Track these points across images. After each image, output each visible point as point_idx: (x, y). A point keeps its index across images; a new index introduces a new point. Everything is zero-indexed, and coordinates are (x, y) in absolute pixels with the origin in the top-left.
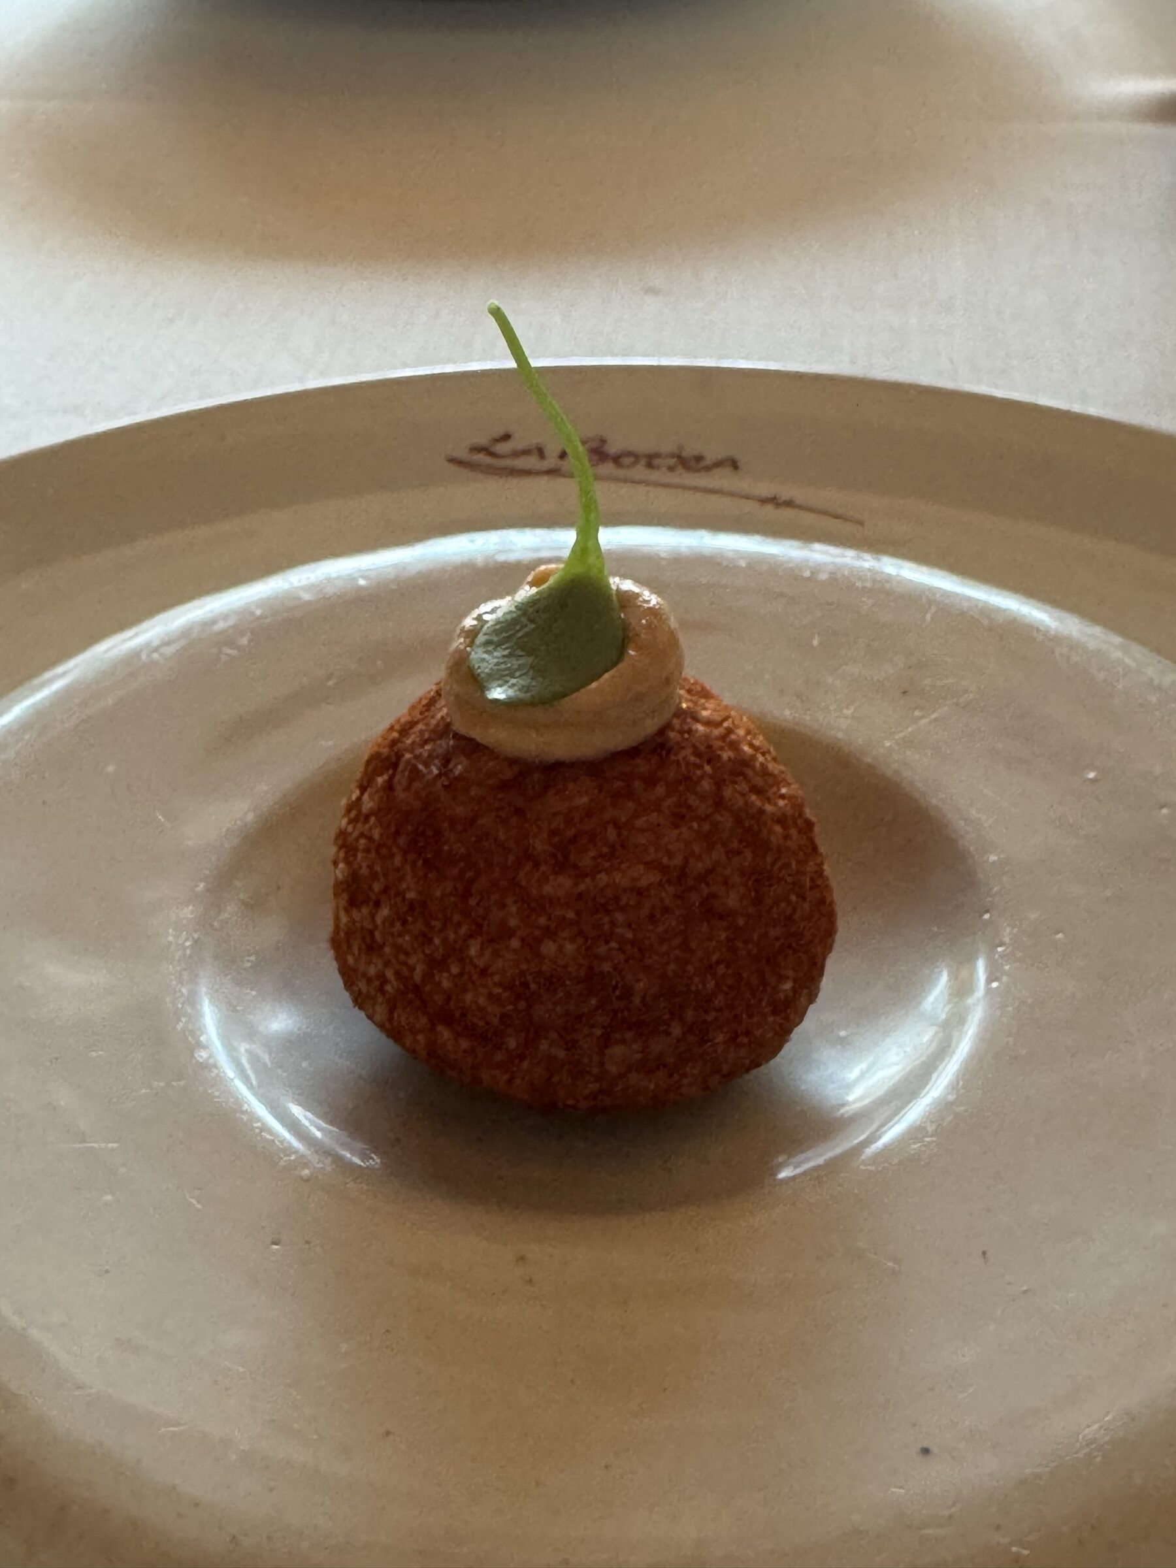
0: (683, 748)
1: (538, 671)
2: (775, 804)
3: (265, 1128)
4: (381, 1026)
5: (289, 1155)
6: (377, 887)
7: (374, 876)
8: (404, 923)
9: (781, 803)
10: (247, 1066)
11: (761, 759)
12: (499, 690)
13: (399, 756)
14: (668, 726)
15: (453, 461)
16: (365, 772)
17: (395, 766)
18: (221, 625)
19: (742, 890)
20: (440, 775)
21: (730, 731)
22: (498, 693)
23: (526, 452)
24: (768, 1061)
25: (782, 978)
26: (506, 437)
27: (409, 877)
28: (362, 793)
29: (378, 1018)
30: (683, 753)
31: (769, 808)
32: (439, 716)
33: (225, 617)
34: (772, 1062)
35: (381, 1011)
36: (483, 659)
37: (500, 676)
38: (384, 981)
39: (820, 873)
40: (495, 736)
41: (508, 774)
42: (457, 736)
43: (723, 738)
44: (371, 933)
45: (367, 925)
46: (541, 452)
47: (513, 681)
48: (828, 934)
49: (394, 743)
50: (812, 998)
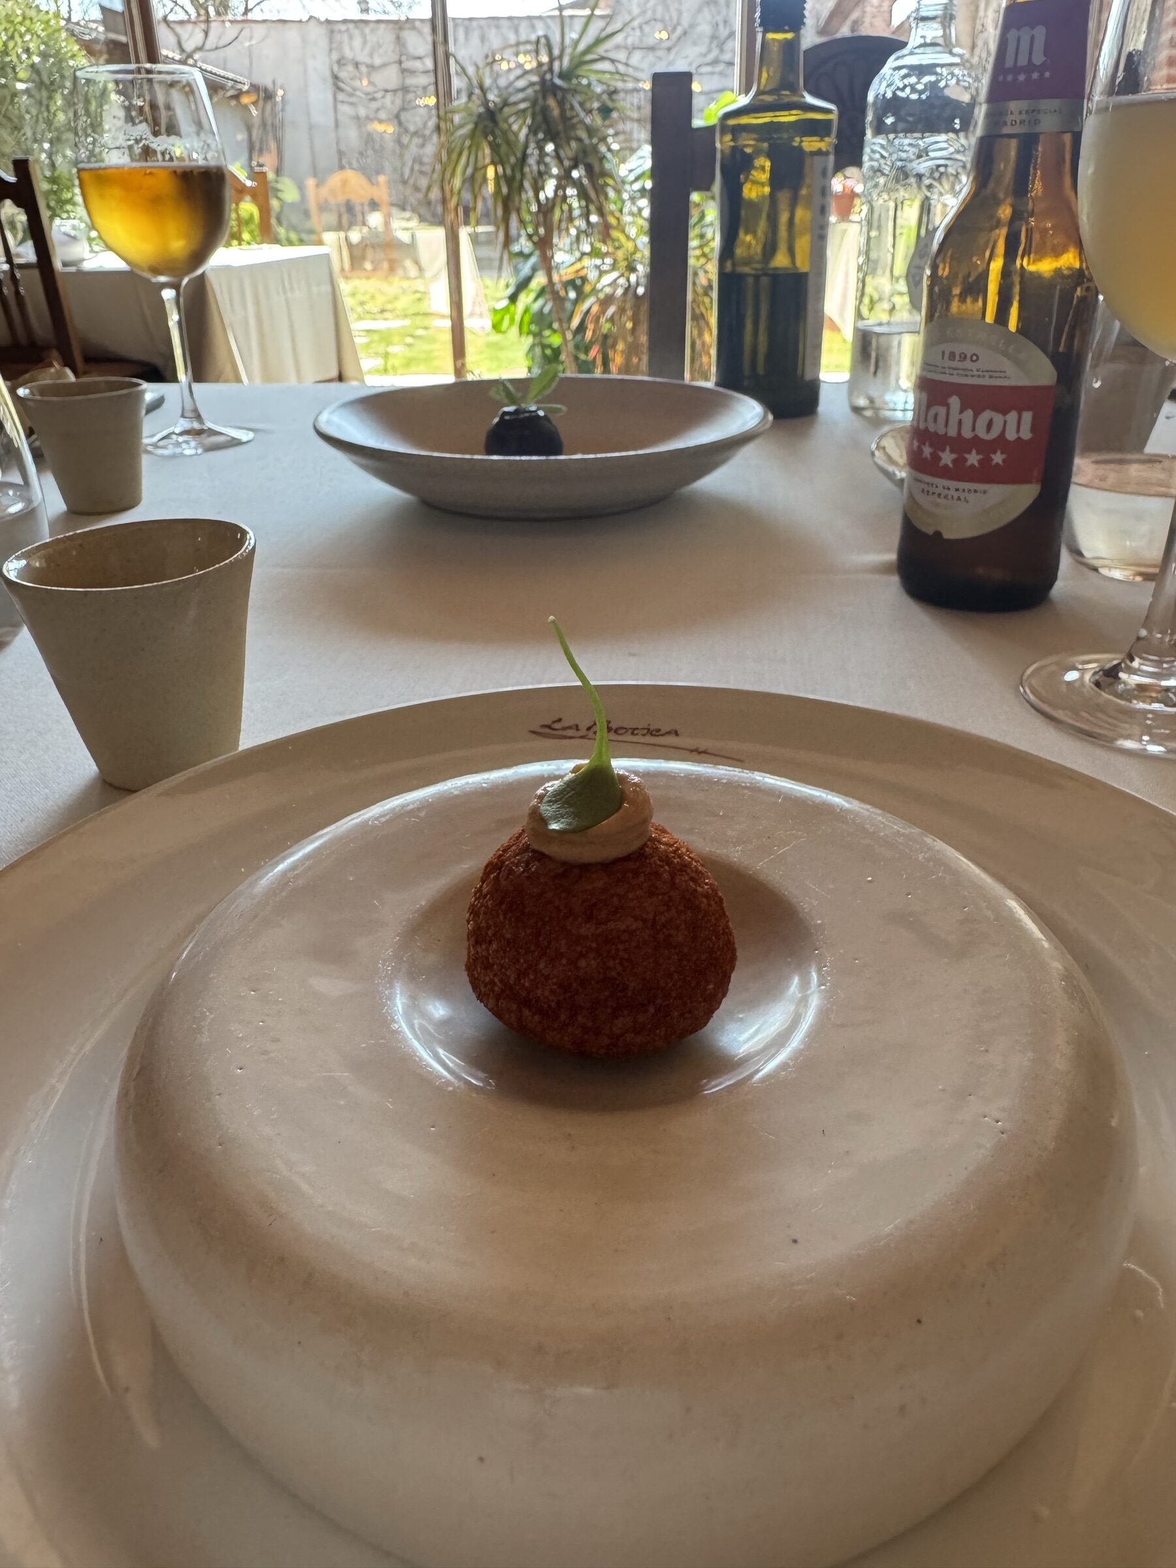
0: (653, 857)
1: (576, 815)
2: (703, 887)
3: (428, 1065)
4: (491, 1010)
5: (440, 1079)
6: (490, 933)
7: (488, 927)
8: (505, 952)
9: (706, 887)
10: (418, 1032)
11: (694, 863)
12: (556, 825)
13: (503, 862)
14: (645, 845)
15: (533, 732)
16: (484, 873)
17: (500, 869)
18: (411, 807)
19: (686, 933)
20: (523, 872)
21: (678, 849)
22: (554, 826)
23: (570, 728)
24: (701, 1028)
25: (708, 983)
26: (560, 720)
27: (507, 926)
28: (483, 884)
29: (489, 1006)
30: (653, 859)
31: (699, 889)
32: (523, 841)
33: (413, 803)
34: (705, 1028)
35: (492, 1002)
36: (546, 810)
37: (556, 818)
38: (494, 984)
39: (728, 927)
40: (553, 850)
41: (561, 870)
42: (534, 851)
43: (675, 852)
44: (487, 959)
45: (484, 953)
46: (577, 728)
47: (562, 820)
48: (733, 959)
49: (500, 856)
50: (724, 995)
